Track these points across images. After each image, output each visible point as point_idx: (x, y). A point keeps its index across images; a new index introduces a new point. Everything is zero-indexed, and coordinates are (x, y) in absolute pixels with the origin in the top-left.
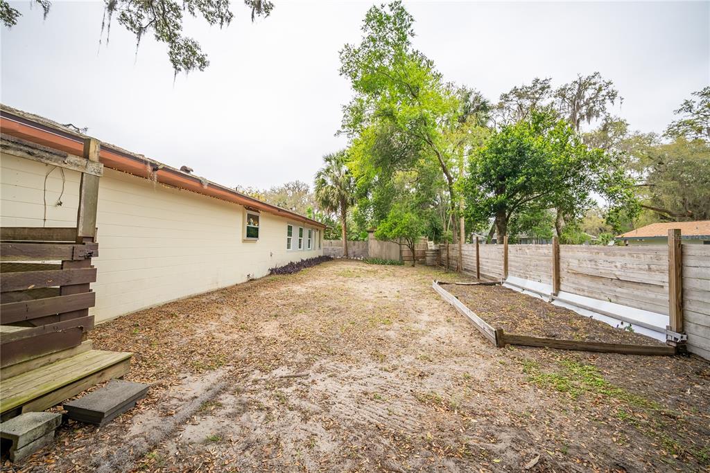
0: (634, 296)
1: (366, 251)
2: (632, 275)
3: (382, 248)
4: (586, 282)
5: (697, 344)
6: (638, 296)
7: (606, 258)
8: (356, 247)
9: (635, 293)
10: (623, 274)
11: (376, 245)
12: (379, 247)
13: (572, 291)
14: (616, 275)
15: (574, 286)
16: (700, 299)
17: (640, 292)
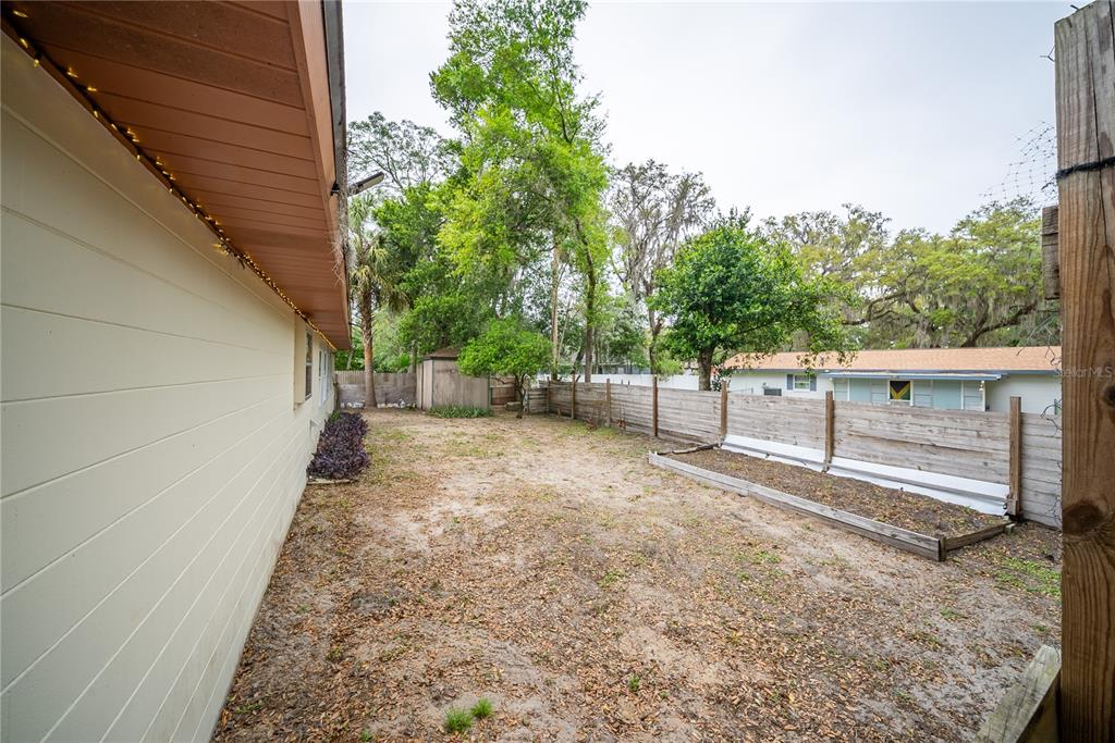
0: (956, 463)
1: (412, 391)
2: (953, 441)
3: (458, 388)
4: (879, 448)
5: (1037, 511)
6: (961, 464)
7: (914, 420)
8: (390, 383)
9: (958, 460)
10: (942, 440)
11: (448, 381)
12: (453, 386)
13: (857, 457)
14: (929, 440)
15: (860, 451)
16: (1041, 467)
17: (964, 460)
